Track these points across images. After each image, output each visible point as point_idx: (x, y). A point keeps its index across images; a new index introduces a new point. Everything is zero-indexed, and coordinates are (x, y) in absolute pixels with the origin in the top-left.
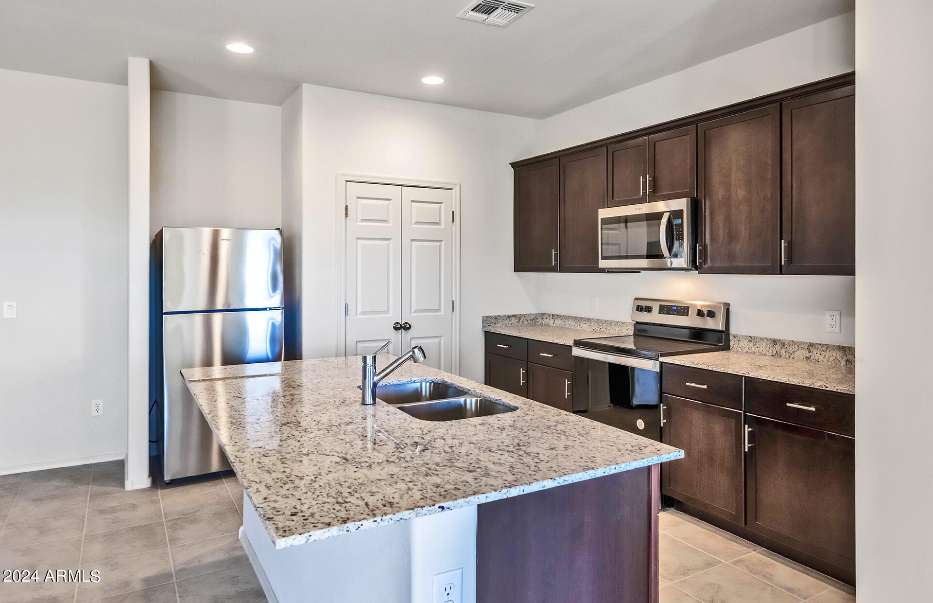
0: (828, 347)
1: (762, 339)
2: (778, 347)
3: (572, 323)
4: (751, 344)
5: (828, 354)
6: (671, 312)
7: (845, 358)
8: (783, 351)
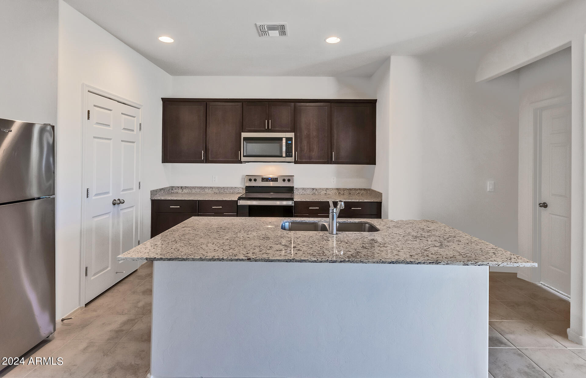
0: (333, 189)
1: (308, 189)
2: (314, 191)
3: (198, 190)
4: (304, 191)
5: (332, 191)
6: (269, 181)
7: (338, 192)
8: (316, 192)
